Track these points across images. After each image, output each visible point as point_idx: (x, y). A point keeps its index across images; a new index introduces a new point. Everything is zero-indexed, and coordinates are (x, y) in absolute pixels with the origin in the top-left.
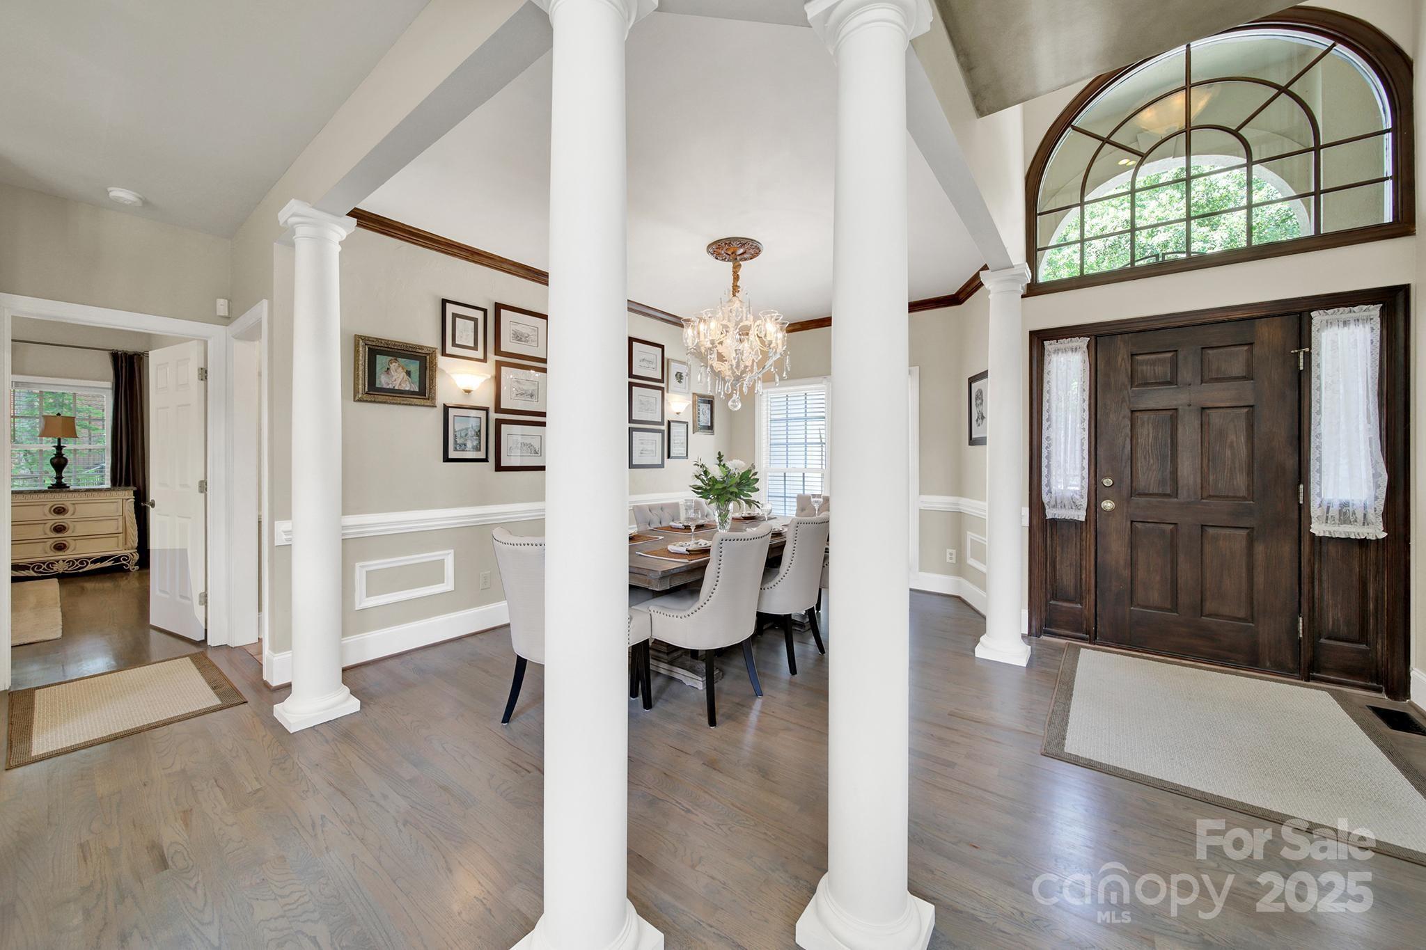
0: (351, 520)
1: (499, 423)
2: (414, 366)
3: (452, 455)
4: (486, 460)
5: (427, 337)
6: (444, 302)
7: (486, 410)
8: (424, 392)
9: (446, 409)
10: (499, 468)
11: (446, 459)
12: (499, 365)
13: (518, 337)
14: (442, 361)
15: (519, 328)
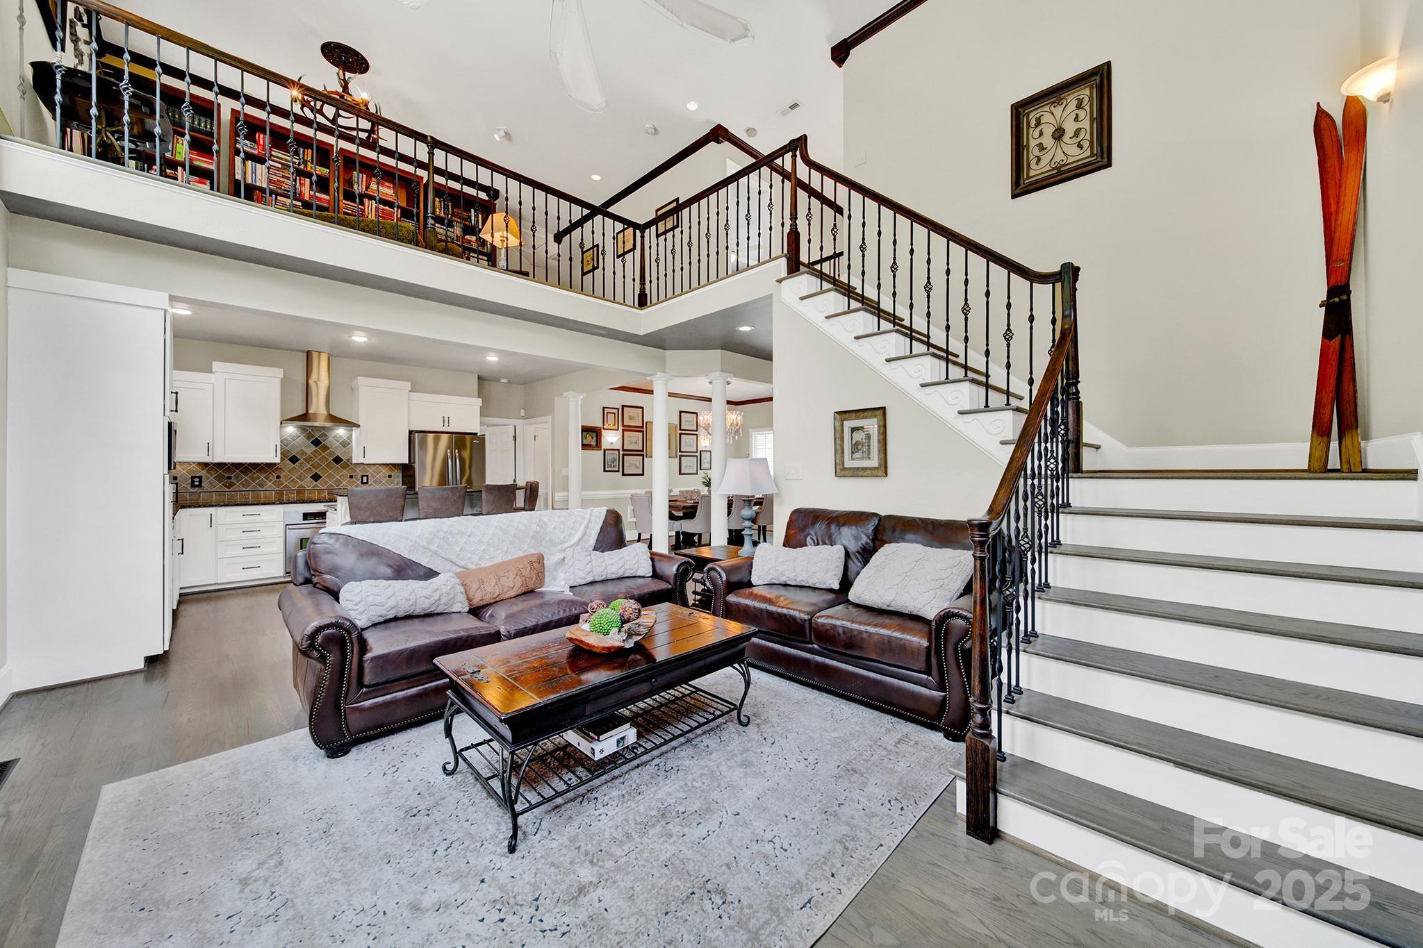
0: (584, 493)
1: (623, 455)
2: (594, 435)
3: (607, 469)
4: (618, 471)
5: (598, 424)
6: (604, 408)
7: (619, 450)
8: (598, 445)
9: (605, 450)
10: (623, 475)
11: (605, 471)
12: (623, 431)
13: (631, 418)
14: (603, 431)
15: (631, 414)
